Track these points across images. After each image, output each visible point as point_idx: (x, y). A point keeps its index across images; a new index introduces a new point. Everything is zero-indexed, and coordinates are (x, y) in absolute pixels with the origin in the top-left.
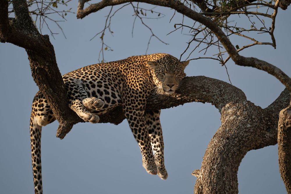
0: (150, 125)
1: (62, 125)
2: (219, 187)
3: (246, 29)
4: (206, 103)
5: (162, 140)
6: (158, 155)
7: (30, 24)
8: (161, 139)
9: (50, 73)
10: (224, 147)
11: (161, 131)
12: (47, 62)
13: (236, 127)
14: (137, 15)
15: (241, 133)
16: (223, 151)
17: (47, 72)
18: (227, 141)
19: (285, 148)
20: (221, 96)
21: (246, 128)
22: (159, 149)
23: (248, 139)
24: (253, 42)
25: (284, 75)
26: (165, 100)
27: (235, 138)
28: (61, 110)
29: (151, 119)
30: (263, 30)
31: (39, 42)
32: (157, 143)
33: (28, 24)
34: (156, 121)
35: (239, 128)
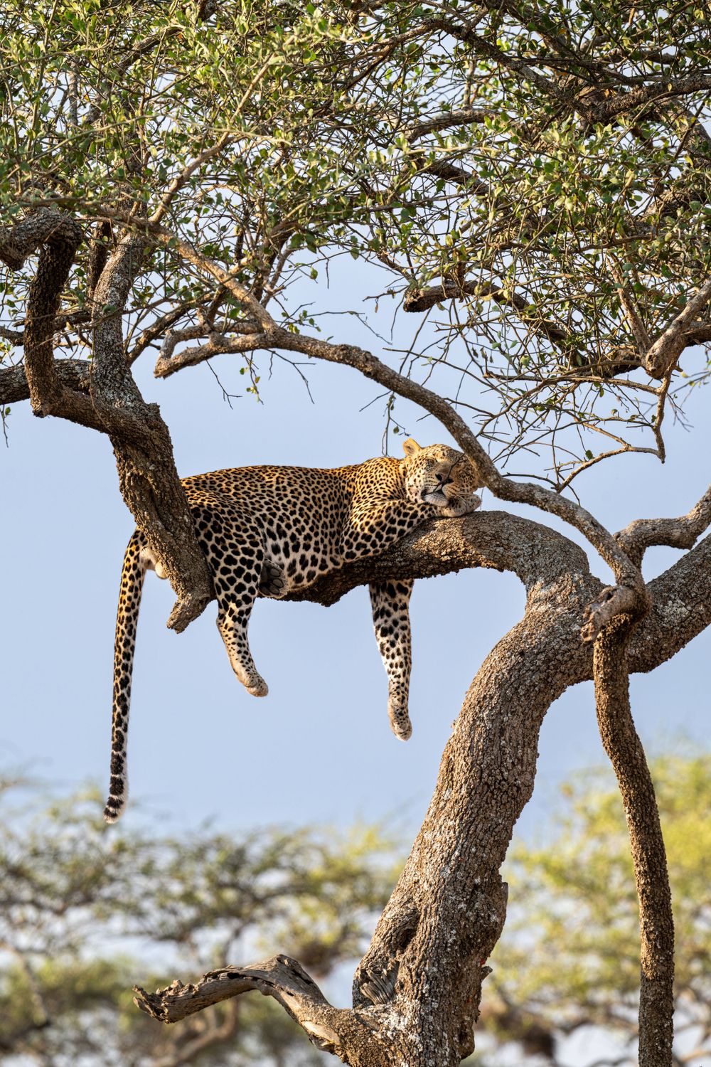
0: (385, 617)
1: (182, 602)
2: (488, 759)
3: (600, 416)
4: (506, 571)
5: (410, 654)
6: (396, 685)
7: (122, 379)
8: (407, 650)
9: (157, 488)
10: (510, 671)
11: (409, 634)
12: (153, 462)
13: (546, 630)
14: (473, 360)
15: (553, 644)
16: (507, 681)
17: (150, 486)
18: (520, 659)
19: (608, 685)
20: (532, 559)
21: (567, 633)
22: (400, 671)
23: (571, 657)
24: (623, 447)
25: (595, 524)
26: (418, 560)
27: (538, 654)
28: (179, 570)
29: (390, 605)
30: (636, 420)
31: (134, 418)
32: (398, 659)
33: (118, 377)
34: (399, 611)
35: (551, 632)
